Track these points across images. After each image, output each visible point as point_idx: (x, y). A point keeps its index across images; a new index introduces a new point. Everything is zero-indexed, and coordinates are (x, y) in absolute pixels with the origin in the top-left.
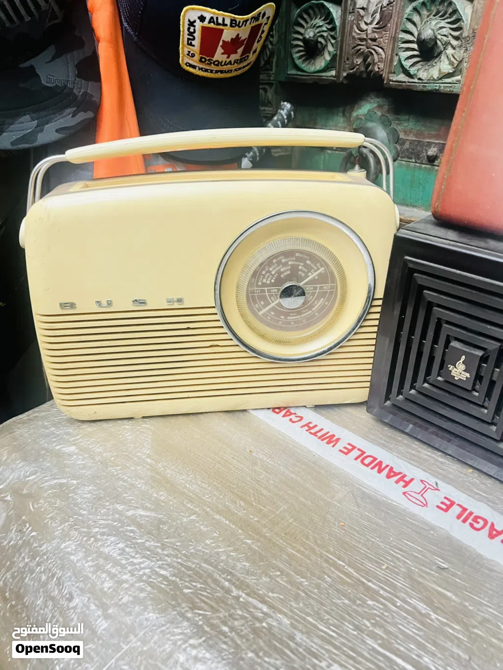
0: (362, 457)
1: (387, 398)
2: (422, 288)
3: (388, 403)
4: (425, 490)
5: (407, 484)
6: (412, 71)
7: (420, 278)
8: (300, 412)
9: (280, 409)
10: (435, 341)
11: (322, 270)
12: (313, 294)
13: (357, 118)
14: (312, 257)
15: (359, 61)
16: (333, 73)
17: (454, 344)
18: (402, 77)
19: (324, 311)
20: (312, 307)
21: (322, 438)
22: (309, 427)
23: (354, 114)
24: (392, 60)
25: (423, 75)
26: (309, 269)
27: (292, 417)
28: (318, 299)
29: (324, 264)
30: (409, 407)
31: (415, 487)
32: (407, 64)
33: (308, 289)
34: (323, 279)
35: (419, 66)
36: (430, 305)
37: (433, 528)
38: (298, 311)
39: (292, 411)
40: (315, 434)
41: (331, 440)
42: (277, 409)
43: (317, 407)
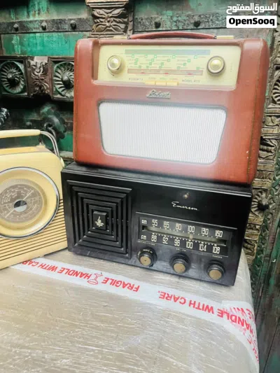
0: (69, 272)
1: (75, 242)
2: (77, 192)
3: (76, 244)
4: (97, 277)
5: (89, 277)
6: (63, 93)
7: (75, 189)
8: (37, 260)
9: (26, 262)
10: (88, 213)
11: (32, 191)
12: (31, 203)
13: (43, 113)
14: (26, 186)
15: (37, 89)
16: (26, 94)
17: (95, 212)
18: (59, 96)
19: (38, 210)
20: (31, 209)
21: (49, 269)
22: (42, 266)
23: (41, 112)
24: (52, 89)
25: (68, 95)
26: (26, 192)
27: (34, 264)
28: (34, 204)
29: (33, 188)
30: (85, 243)
31: (93, 277)
32: (60, 90)
33: (28, 201)
34: (34, 195)
35: (65, 91)
36: (82, 198)
37: (101, 292)
38: (25, 212)
39: (33, 261)
40: (45, 268)
41: (53, 269)
42: (24, 262)
43: (46, 256)
